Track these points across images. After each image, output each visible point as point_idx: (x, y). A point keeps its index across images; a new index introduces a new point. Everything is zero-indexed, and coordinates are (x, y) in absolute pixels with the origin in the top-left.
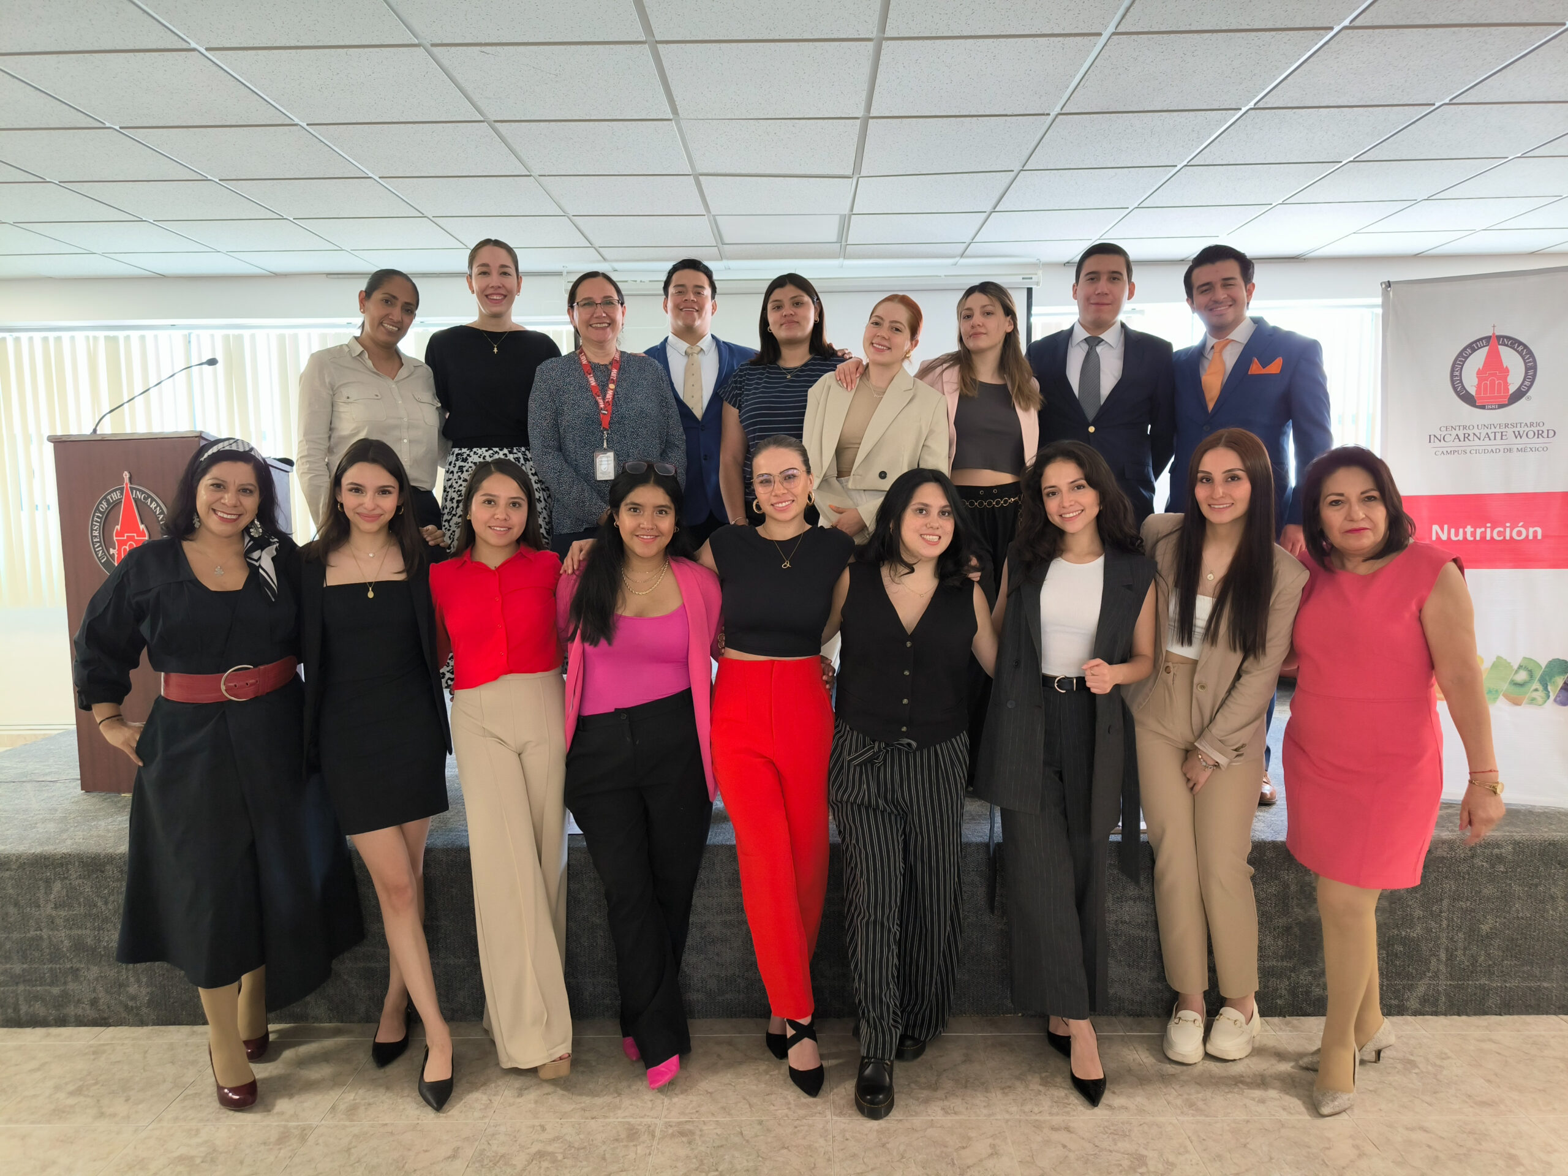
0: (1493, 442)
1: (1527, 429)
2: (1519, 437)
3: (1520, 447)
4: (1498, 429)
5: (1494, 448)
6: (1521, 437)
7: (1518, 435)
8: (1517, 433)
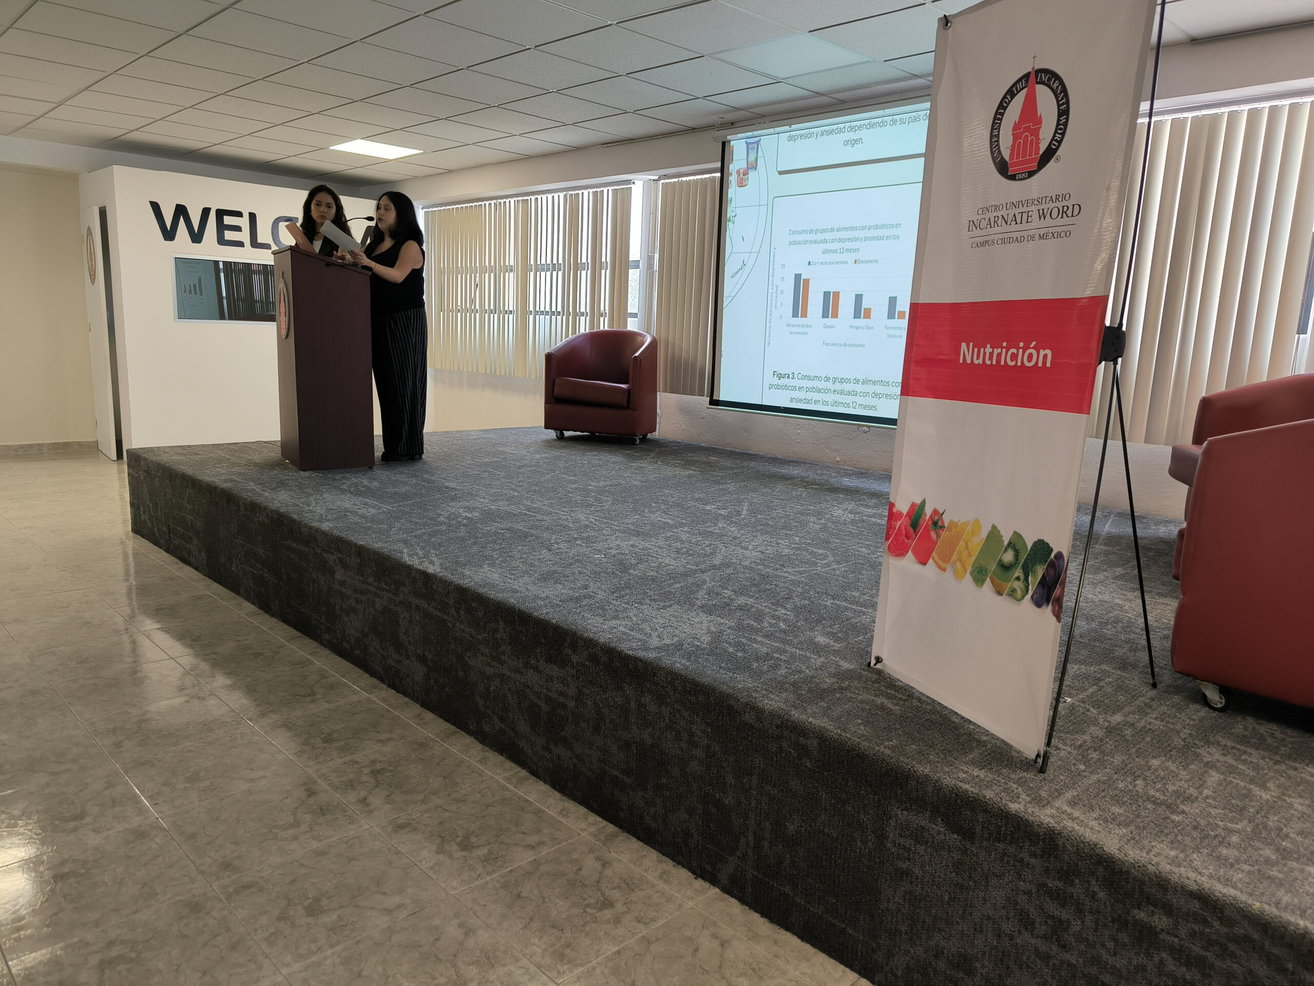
0: (1019, 227)
1: (1051, 205)
2: (1042, 218)
3: (1042, 232)
4: (1025, 209)
5: (1018, 235)
6: (1045, 218)
7: (1042, 216)
8: (1041, 212)
